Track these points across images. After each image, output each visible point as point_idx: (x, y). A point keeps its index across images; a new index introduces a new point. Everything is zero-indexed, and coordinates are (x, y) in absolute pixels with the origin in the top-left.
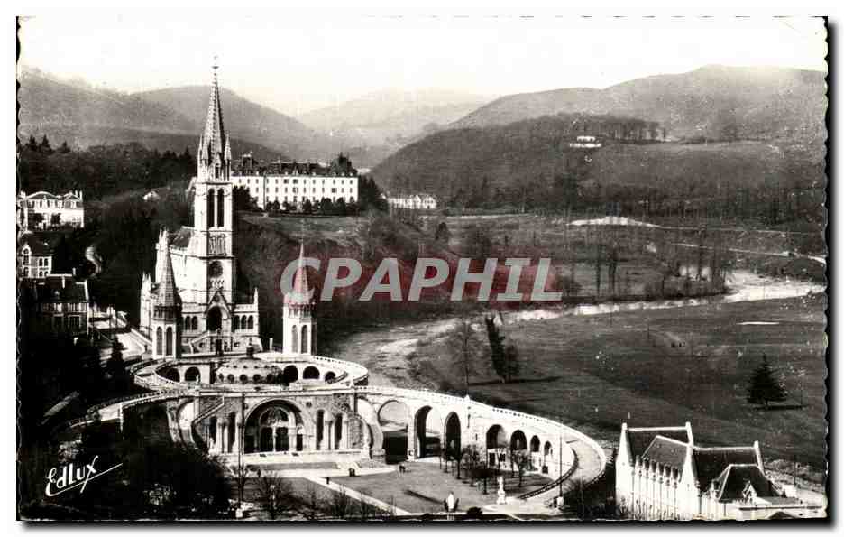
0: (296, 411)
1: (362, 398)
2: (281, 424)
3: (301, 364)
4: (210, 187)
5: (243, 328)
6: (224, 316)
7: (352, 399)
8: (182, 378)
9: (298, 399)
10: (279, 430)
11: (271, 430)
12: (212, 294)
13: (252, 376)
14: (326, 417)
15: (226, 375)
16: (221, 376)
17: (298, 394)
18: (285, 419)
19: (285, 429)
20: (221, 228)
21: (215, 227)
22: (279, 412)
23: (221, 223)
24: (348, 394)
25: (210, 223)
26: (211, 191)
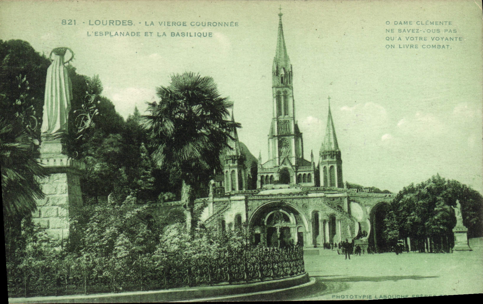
0: (296, 213)
1: (354, 201)
2: (284, 224)
4: (278, 89)
5: (304, 182)
6: (291, 174)
7: (346, 201)
9: (295, 201)
10: (282, 229)
11: (275, 229)
12: (282, 160)
14: (321, 217)
17: (296, 196)
18: (287, 220)
19: (288, 229)
20: (286, 116)
21: (282, 116)
22: (282, 215)
23: (286, 113)
26: (279, 93)
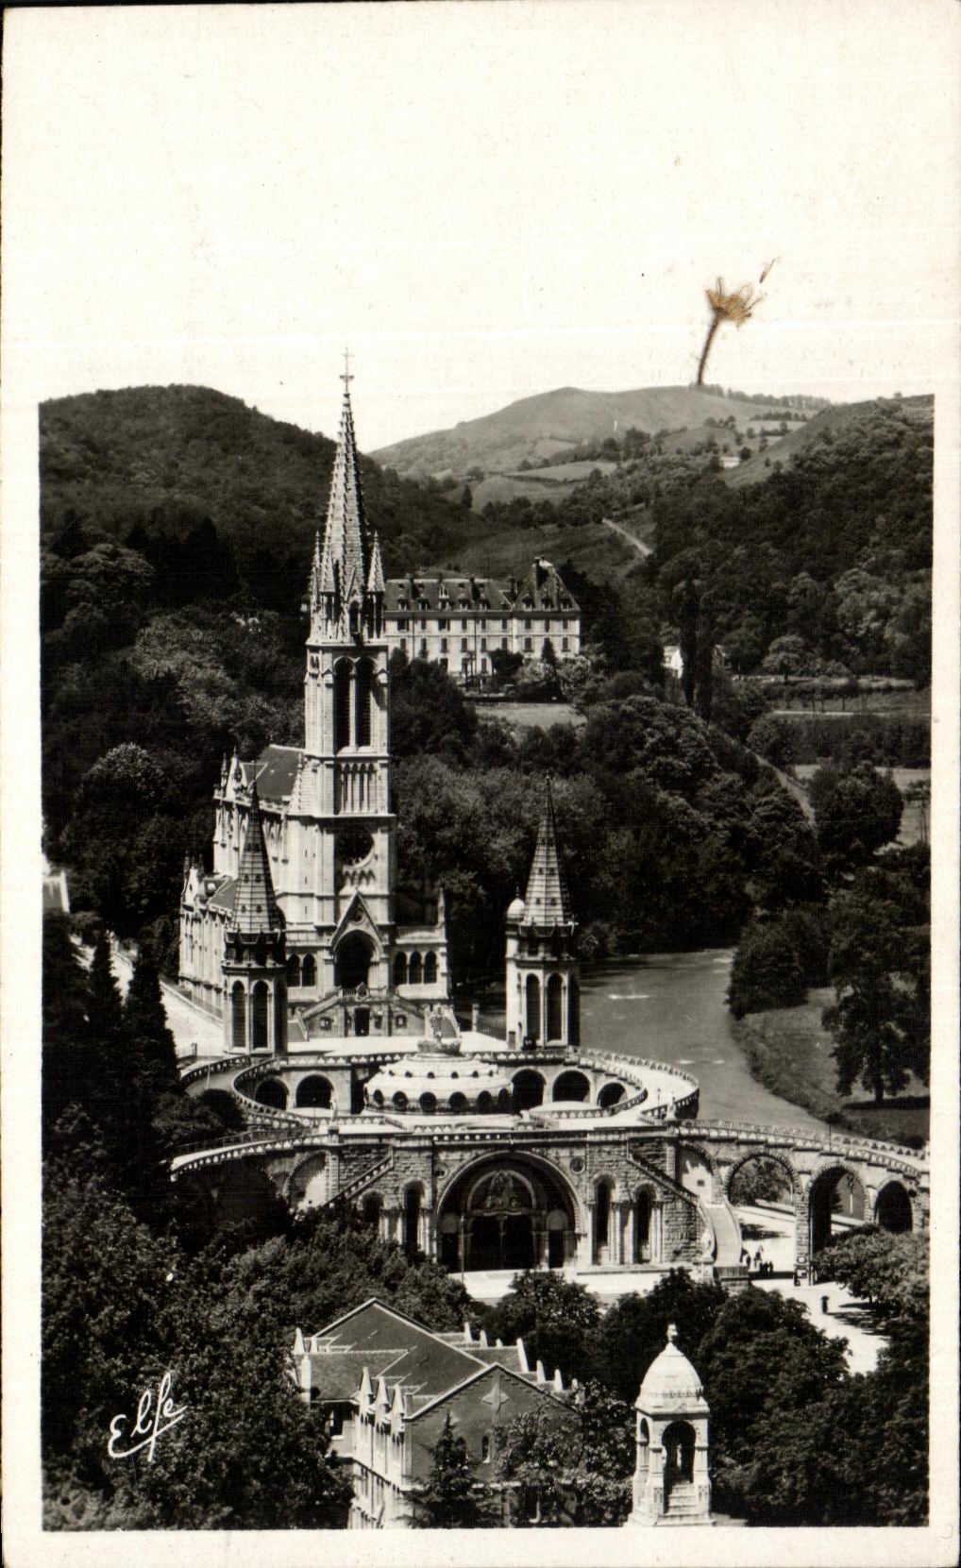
2: (516, 1209)
3: (551, 1068)
4: (340, 657)
5: (414, 980)
6: (377, 955)
7: (670, 1152)
8: (291, 1100)
9: (554, 1152)
10: (510, 1221)
12: (345, 906)
13: (447, 1095)
14: (617, 1195)
15: (388, 1094)
16: (378, 1095)
18: (523, 1196)
19: (524, 1221)
20: (364, 751)
21: (352, 749)
22: (511, 1184)
23: (364, 739)
24: (660, 1141)
25: (341, 739)
26: (343, 668)
